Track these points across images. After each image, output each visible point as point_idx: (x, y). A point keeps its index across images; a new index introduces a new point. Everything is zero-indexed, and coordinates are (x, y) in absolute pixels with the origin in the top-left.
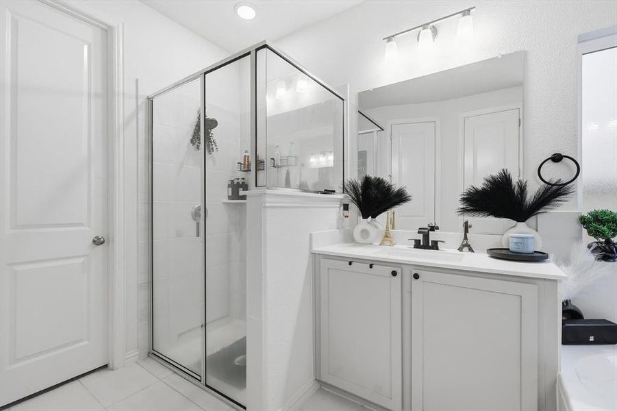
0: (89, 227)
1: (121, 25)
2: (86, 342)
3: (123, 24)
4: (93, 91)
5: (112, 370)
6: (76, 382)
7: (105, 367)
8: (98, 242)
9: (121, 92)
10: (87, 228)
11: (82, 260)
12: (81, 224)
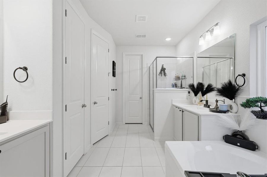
2: (138, 117)
3: (144, 53)
6: (137, 124)
7: (142, 123)
8: (141, 98)
11: (138, 101)
12: (138, 94)
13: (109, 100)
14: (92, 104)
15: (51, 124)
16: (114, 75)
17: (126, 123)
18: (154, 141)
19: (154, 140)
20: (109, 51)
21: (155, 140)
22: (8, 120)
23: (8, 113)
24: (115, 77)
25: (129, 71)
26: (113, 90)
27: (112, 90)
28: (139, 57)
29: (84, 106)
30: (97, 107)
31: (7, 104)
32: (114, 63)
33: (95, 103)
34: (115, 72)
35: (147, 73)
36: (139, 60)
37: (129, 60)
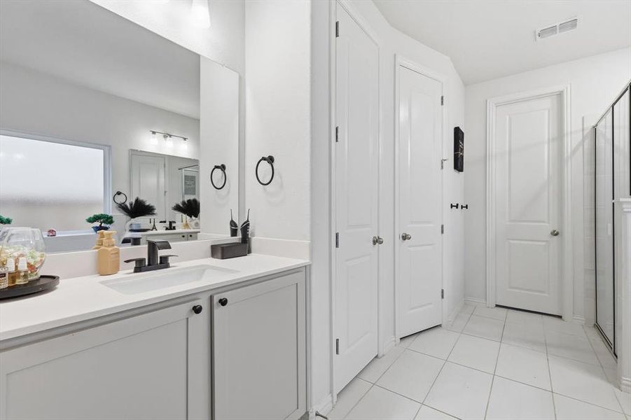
0: (549, 223)
1: (569, 86)
2: (546, 295)
3: (571, 84)
4: (551, 138)
5: (564, 320)
6: (540, 315)
7: (560, 317)
8: (555, 234)
9: (569, 131)
10: (547, 224)
11: (544, 243)
12: (544, 222)
13: (442, 232)
14: (398, 240)
15: (308, 268)
16: (458, 165)
17: (497, 306)
18: (617, 390)
19: (619, 388)
20: (442, 102)
21: (623, 387)
22: (249, 252)
23: (249, 239)
24: (462, 171)
25: (507, 149)
26: (457, 206)
27: (452, 206)
28: (548, 103)
29: (377, 241)
30: (410, 247)
31: (248, 225)
32: (458, 135)
33: (405, 237)
34: (462, 157)
35: (581, 148)
36: (547, 113)
37: (508, 117)
